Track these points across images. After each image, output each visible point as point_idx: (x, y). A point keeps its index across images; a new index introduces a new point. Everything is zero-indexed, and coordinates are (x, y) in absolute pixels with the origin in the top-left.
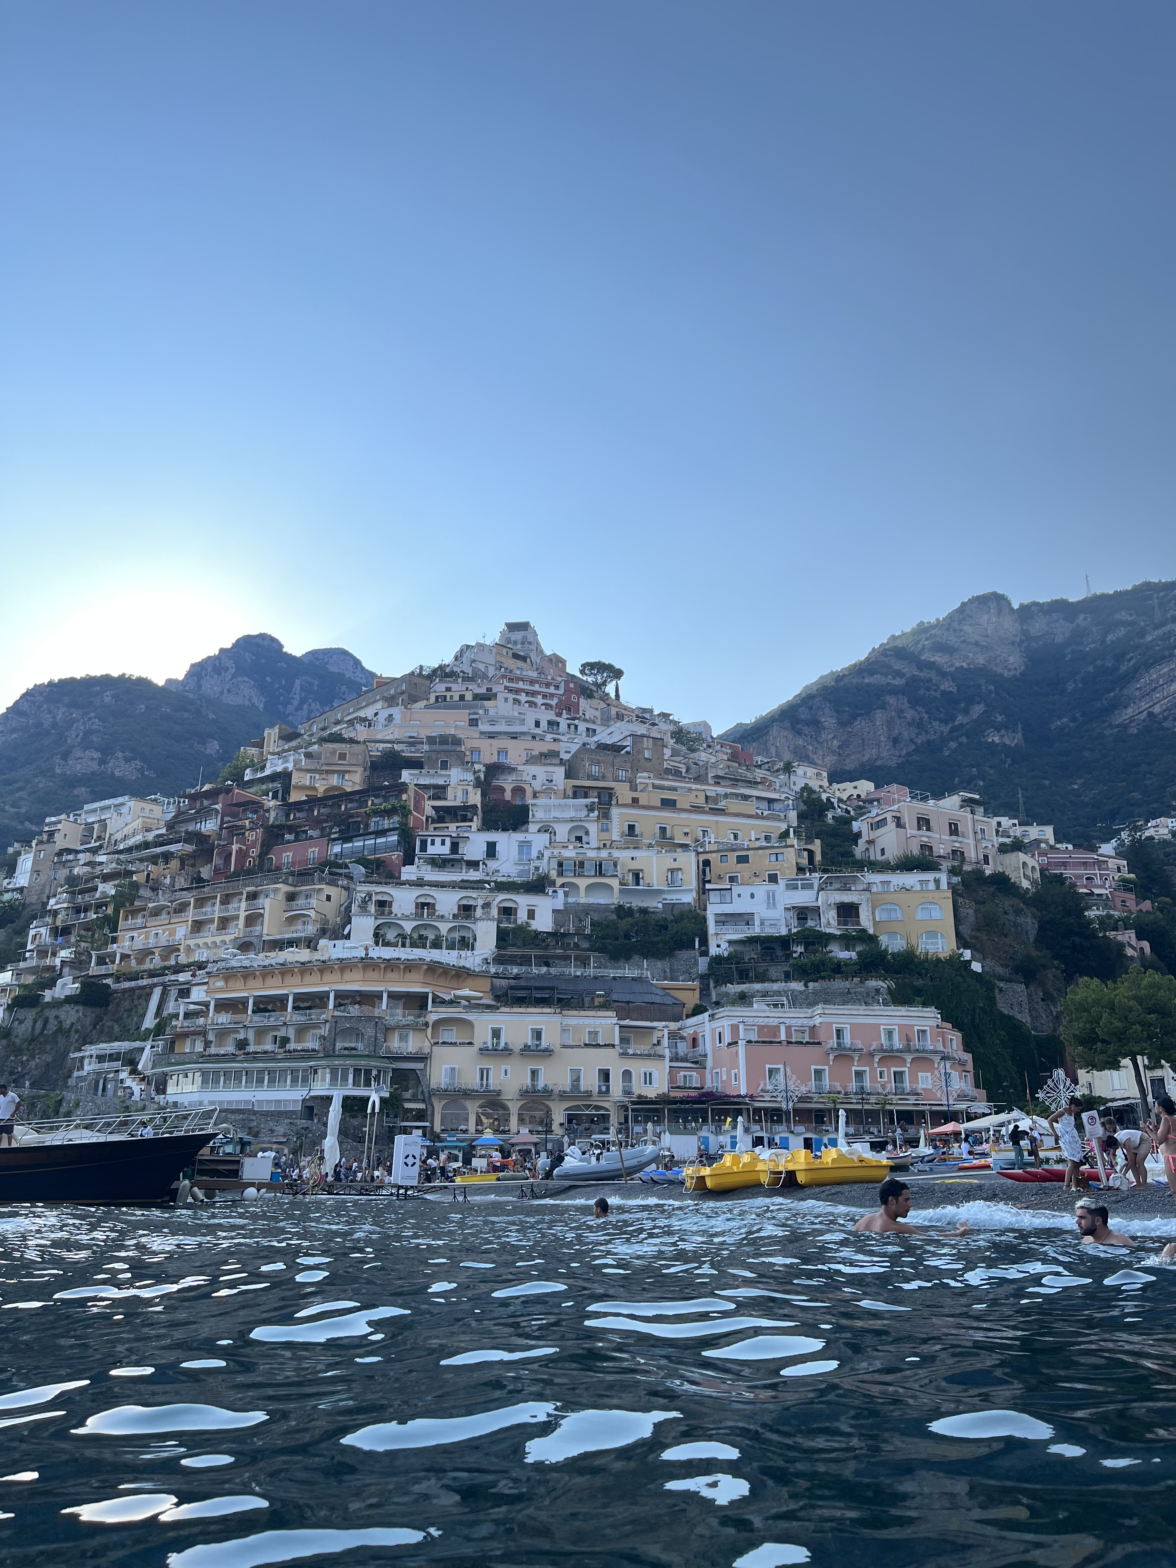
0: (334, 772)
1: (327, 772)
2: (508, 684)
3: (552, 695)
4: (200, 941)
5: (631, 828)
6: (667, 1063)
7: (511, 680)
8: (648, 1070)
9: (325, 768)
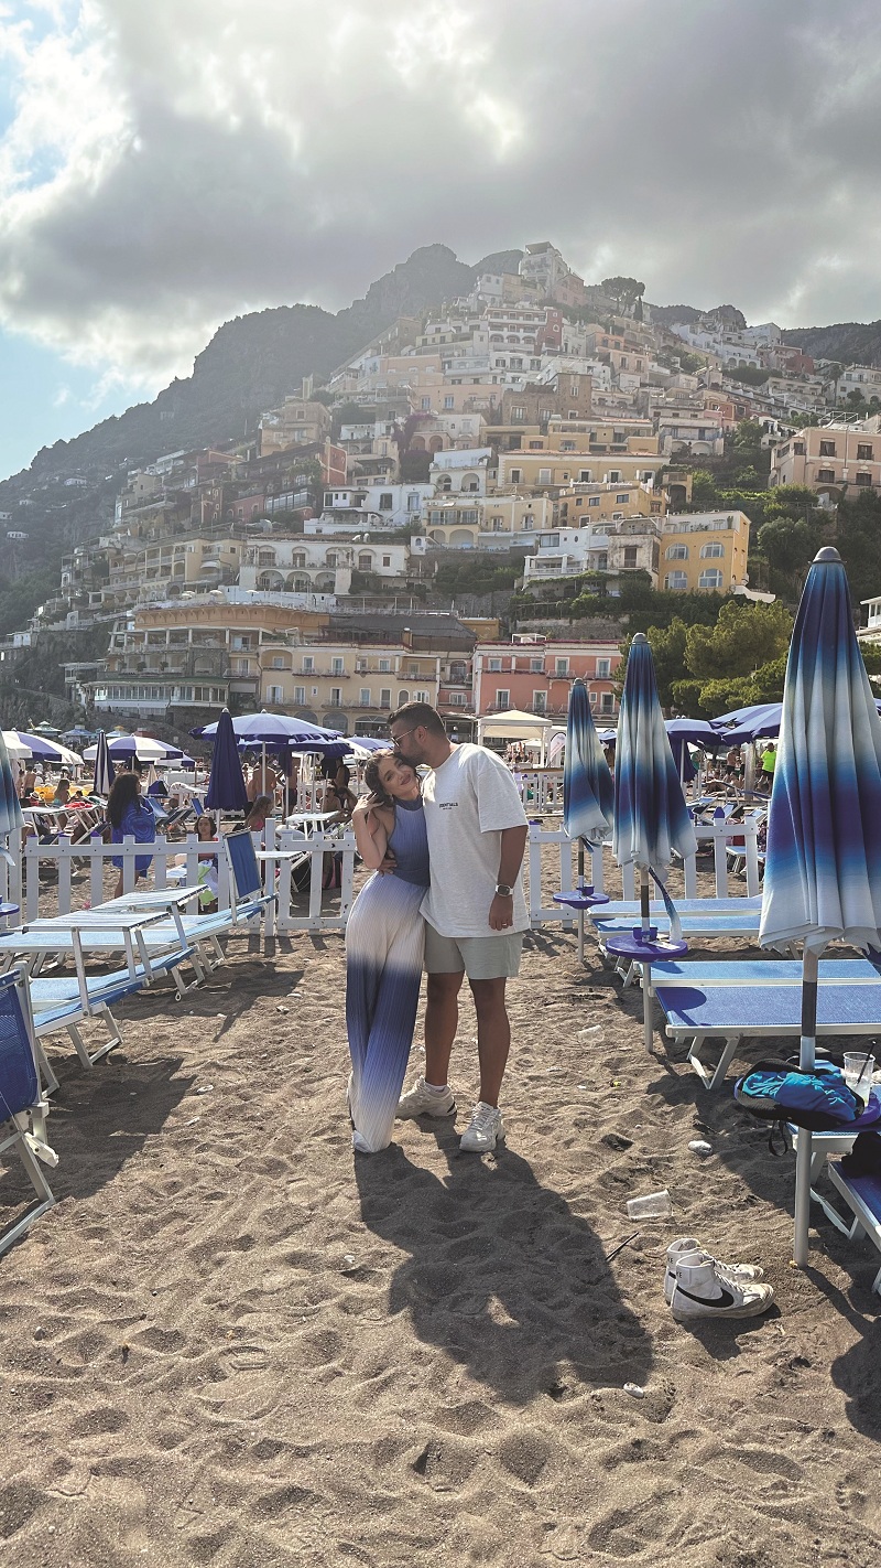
0: (294, 429)
1: (289, 429)
2: (492, 320)
3: (537, 326)
4: (151, 584)
5: (516, 474)
6: (438, 684)
7: (497, 315)
8: (421, 692)
9: (287, 426)
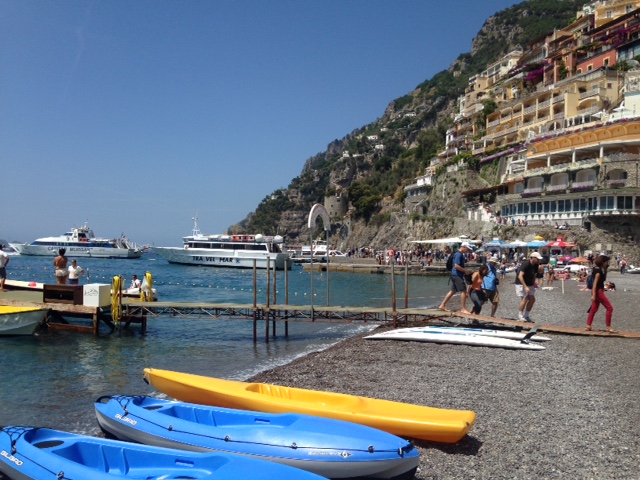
4: (528, 127)
